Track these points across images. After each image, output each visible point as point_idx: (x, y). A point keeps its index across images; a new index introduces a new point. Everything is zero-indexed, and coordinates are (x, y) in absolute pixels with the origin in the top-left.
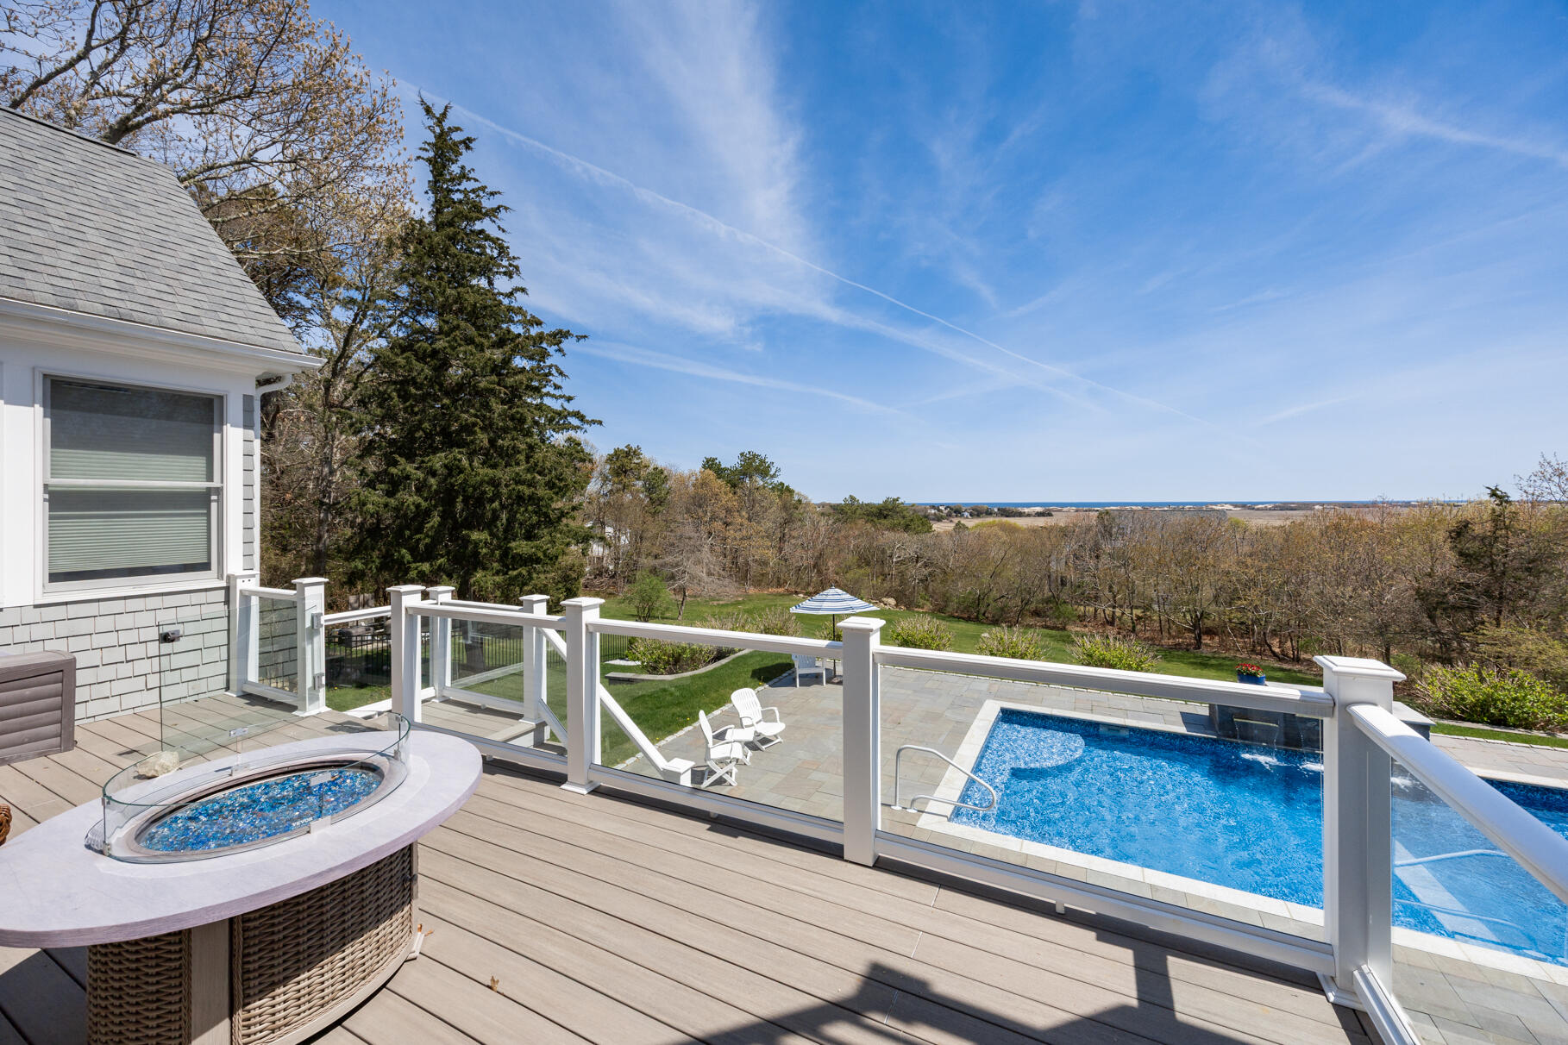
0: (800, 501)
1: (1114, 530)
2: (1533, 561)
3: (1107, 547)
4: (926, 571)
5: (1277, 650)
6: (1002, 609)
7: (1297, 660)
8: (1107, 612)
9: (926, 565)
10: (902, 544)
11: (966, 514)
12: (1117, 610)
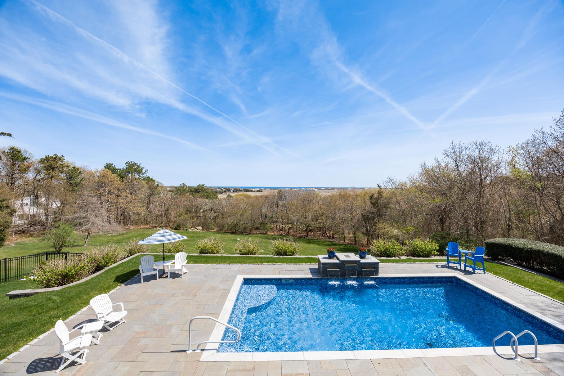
0: (158, 185)
1: (283, 197)
2: (386, 205)
3: (281, 203)
4: (215, 215)
5: (328, 235)
6: (245, 228)
7: (333, 238)
8: (280, 226)
9: (215, 212)
10: (205, 204)
11: (232, 191)
12: (283, 225)
